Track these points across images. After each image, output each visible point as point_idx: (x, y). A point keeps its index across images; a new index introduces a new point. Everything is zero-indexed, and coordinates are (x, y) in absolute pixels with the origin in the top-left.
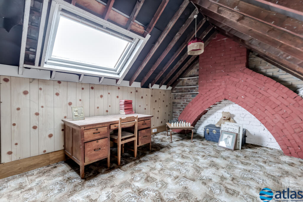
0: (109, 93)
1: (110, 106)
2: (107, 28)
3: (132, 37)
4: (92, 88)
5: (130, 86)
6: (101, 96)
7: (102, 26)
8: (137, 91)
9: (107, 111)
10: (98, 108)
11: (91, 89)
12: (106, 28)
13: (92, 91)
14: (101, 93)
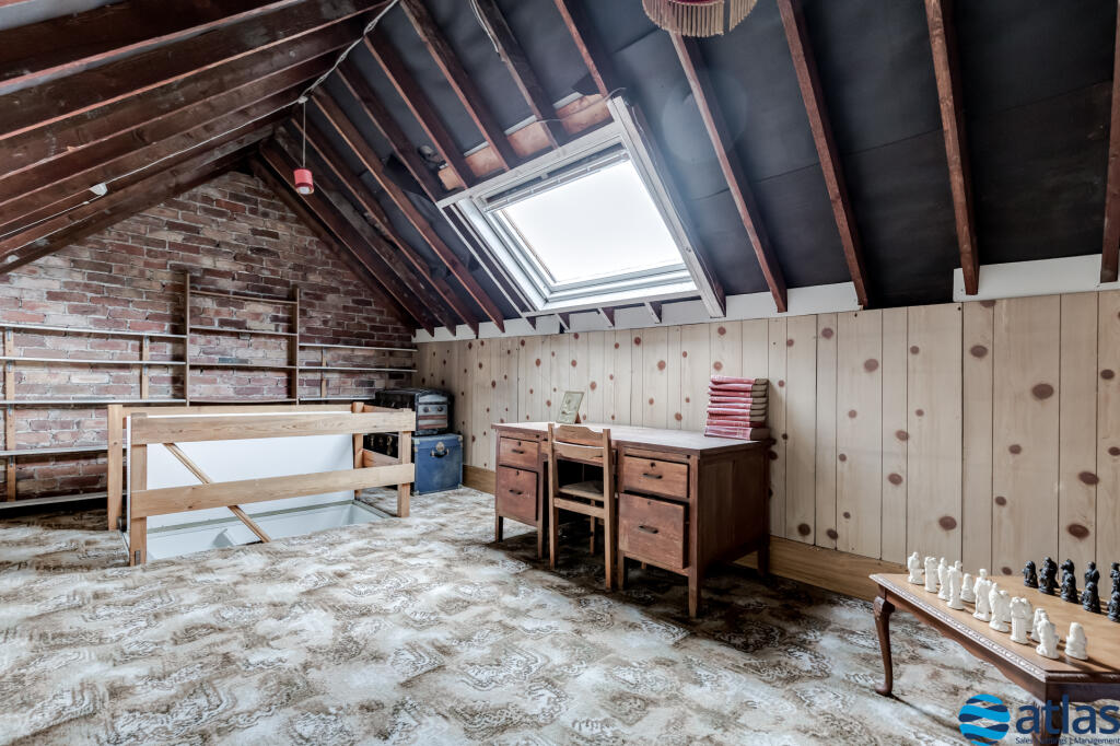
0: (685, 354)
1: (688, 400)
2: (551, 174)
3: (616, 141)
4: (638, 341)
5: (784, 314)
6: (662, 365)
7: (539, 179)
8: (828, 333)
9: (678, 417)
10: (651, 402)
11: (634, 345)
12: (546, 176)
13: (638, 349)
14: (661, 353)
